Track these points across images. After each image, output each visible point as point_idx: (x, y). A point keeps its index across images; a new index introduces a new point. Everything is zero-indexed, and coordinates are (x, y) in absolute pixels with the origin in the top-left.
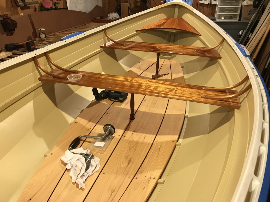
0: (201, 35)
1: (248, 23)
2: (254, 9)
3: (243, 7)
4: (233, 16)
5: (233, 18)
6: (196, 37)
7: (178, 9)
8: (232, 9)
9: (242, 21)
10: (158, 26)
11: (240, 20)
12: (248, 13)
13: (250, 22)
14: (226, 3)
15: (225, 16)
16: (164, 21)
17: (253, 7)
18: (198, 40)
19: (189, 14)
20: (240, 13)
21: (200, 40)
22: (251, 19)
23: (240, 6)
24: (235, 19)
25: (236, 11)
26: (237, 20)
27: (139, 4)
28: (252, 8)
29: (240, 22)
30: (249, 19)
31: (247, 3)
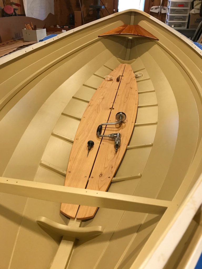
0: (158, 40)
1: (196, 31)
2: (200, 17)
3: (191, 15)
4: (181, 24)
5: (182, 26)
6: (153, 42)
7: (134, 16)
8: (181, 17)
9: (189, 29)
10: (118, 32)
11: (188, 27)
12: (195, 21)
13: (197, 30)
14: (176, 11)
15: (175, 24)
16: (121, 28)
17: (199, 15)
18: (155, 44)
19: (145, 21)
20: (188, 22)
21: (157, 44)
22: (197, 26)
23: (188, 15)
24: (184, 27)
25: (185, 20)
26: (186, 28)
27: (91, 13)
28: (198, 17)
29: (188, 29)
30: (196, 27)
31: (194, 11)
